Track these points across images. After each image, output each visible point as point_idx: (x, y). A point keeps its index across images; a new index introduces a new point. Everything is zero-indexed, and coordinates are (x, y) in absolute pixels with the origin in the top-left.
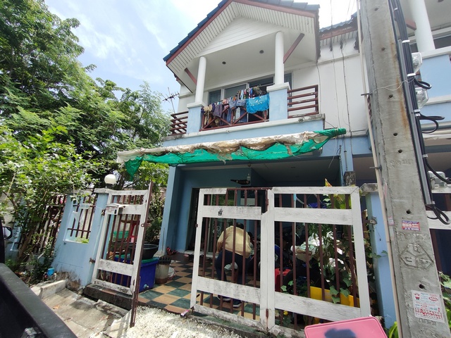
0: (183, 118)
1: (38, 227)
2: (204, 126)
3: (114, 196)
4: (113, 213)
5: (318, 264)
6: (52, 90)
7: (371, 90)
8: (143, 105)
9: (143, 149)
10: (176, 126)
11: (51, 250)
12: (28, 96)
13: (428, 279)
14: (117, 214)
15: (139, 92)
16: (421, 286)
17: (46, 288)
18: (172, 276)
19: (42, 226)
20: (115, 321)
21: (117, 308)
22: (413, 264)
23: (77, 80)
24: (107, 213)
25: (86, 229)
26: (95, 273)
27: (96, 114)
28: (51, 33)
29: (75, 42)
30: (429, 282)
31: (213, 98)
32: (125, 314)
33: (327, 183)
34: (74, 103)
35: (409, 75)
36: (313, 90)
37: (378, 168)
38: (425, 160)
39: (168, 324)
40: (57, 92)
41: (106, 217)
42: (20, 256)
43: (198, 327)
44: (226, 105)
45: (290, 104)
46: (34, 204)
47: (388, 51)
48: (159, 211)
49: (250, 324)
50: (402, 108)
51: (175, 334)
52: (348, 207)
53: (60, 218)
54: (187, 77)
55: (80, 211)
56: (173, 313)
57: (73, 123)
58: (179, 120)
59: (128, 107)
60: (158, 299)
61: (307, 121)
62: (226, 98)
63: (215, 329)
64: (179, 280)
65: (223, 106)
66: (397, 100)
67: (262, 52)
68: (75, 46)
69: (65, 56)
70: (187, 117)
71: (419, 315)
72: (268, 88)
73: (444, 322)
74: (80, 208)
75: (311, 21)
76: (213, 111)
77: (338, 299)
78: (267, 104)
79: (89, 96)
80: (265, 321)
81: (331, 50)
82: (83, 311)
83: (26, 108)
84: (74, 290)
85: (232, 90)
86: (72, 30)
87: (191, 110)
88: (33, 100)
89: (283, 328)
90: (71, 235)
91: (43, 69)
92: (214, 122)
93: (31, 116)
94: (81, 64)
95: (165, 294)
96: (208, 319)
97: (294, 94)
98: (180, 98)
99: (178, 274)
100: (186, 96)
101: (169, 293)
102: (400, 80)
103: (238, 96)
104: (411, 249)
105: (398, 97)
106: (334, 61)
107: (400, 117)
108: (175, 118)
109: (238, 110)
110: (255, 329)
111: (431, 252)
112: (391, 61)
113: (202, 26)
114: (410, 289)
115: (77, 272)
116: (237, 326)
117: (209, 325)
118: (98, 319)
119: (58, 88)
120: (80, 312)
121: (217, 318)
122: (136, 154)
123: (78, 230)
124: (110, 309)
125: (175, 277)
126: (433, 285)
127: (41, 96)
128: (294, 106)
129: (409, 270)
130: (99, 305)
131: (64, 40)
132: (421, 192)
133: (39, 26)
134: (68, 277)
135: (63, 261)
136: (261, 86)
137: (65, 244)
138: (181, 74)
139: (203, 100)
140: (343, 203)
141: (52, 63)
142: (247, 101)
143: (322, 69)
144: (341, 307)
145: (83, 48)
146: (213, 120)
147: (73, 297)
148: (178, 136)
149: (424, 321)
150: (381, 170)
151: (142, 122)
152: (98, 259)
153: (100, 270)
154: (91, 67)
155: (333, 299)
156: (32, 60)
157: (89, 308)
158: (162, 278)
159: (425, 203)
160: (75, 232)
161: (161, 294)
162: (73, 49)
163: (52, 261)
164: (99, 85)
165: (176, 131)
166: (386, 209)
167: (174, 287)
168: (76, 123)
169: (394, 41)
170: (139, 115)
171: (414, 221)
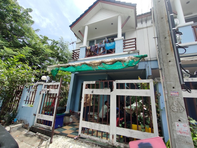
0: (78, 52)
1: (10, 100)
2: (87, 55)
3: (45, 85)
4: (44, 93)
5: (135, 114)
6: (20, 40)
7: (157, 36)
8: (60, 47)
9: (59, 65)
10: (75, 56)
11: (16, 110)
12: (9, 42)
13: (182, 117)
14: (46, 93)
15: (59, 41)
16: (179, 120)
17: (13, 128)
18: (71, 122)
19: (12, 99)
20: (44, 142)
21: (45, 136)
22: (176, 110)
23: (31, 35)
24: (42, 93)
25: (32, 100)
26: (36, 120)
27: (39, 50)
28: (20, 14)
29: (30, 19)
30: (183, 119)
31: (91, 44)
32: (49, 138)
33: (139, 78)
34: (29, 45)
35: (173, 29)
36: (134, 40)
37: (160, 69)
38: (180, 65)
39: (68, 143)
40: (22, 41)
41: (42, 95)
42: (2, 113)
43: (82, 144)
44: (97, 46)
45: (124, 46)
46: (8, 89)
47: (164, 19)
48: (67, 94)
49: (105, 142)
50: (170, 43)
51: (71, 147)
52: (148, 88)
53: (21, 96)
54: (79, 34)
55: (30, 92)
56: (71, 137)
57: (29, 54)
58: (76, 53)
59: (54, 48)
60: (64, 132)
61: (131, 53)
62: (97, 43)
63: (89, 144)
64: (74, 124)
65: (95, 47)
66: (168, 39)
67: (112, 24)
68: (30, 20)
69: (26, 25)
70: (79, 52)
71: (179, 134)
72: (115, 39)
73: (189, 136)
74: (30, 91)
75: (133, 10)
76: (91, 49)
77: (144, 130)
78: (114, 46)
79: (36, 42)
80: (112, 140)
81: (142, 24)
82: (29, 138)
83: (7, 47)
84: (26, 128)
85: (99, 41)
86: (29, 13)
87: (81, 48)
88: (11, 44)
89: (120, 143)
90: (25, 103)
91: (16, 30)
92: (91, 54)
93: (9, 51)
94: (33, 29)
95: (68, 129)
96: (86, 140)
97: (126, 42)
98: (77, 43)
99: (74, 121)
100: (79, 43)
101: (69, 129)
102: (169, 31)
103: (102, 43)
104: (175, 104)
105: (169, 38)
106: (143, 28)
107: (169, 46)
108: (74, 52)
109: (102, 48)
110: (107, 144)
111: (184, 105)
112: (166, 23)
113: (86, 12)
114: (175, 122)
115: (28, 120)
116: (100, 143)
117: (87, 143)
118: (36, 141)
119: (22, 39)
120: (28, 138)
121: (90, 139)
122: (56, 67)
123: (29, 101)
124: (42, 137)
125: (73, 122)
126: (184, 120)
127: (15, 42)
128: (126, 47)
129: (174, 113)
130: (37, 135)
131: (25, 17)
132: (179, 79)
133: (14, 11)
134: (23, 123)
135: (22, 115)
136: (112, 38)
137: (22, 107)
138: (77, 33)
139: (87, 44)
140: (146, 87)
141: (20, 28)
142: (105, 45)
143: (138, 31)
144: (146, 133)
145: (34, 21)
146: (91, 53)
147: (25, 132)
148: (75, 60)
149: (181, 136)
150: (162, 70)
151: (60, 55)
152: (37, 114)
153: (38, 119)
154: (37, 30)
155: (142, 129)
156: (11, 26)
157: (32, 136)
158: (67, 123)
159: (181, 83)
160: (27, 102)
161: (66, 129)
162: (29, 22)
163: (16, 115)
164: (41, 38)
165: (74, 58)
166: (164, 87)
167: (72, 126)
168: (30, 54)
169: (167, 15)
170: (59, 51)
171: (176, 91)
